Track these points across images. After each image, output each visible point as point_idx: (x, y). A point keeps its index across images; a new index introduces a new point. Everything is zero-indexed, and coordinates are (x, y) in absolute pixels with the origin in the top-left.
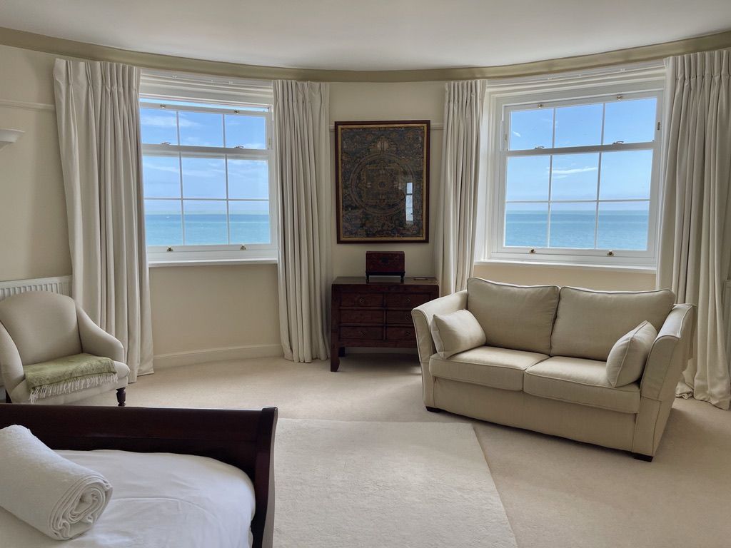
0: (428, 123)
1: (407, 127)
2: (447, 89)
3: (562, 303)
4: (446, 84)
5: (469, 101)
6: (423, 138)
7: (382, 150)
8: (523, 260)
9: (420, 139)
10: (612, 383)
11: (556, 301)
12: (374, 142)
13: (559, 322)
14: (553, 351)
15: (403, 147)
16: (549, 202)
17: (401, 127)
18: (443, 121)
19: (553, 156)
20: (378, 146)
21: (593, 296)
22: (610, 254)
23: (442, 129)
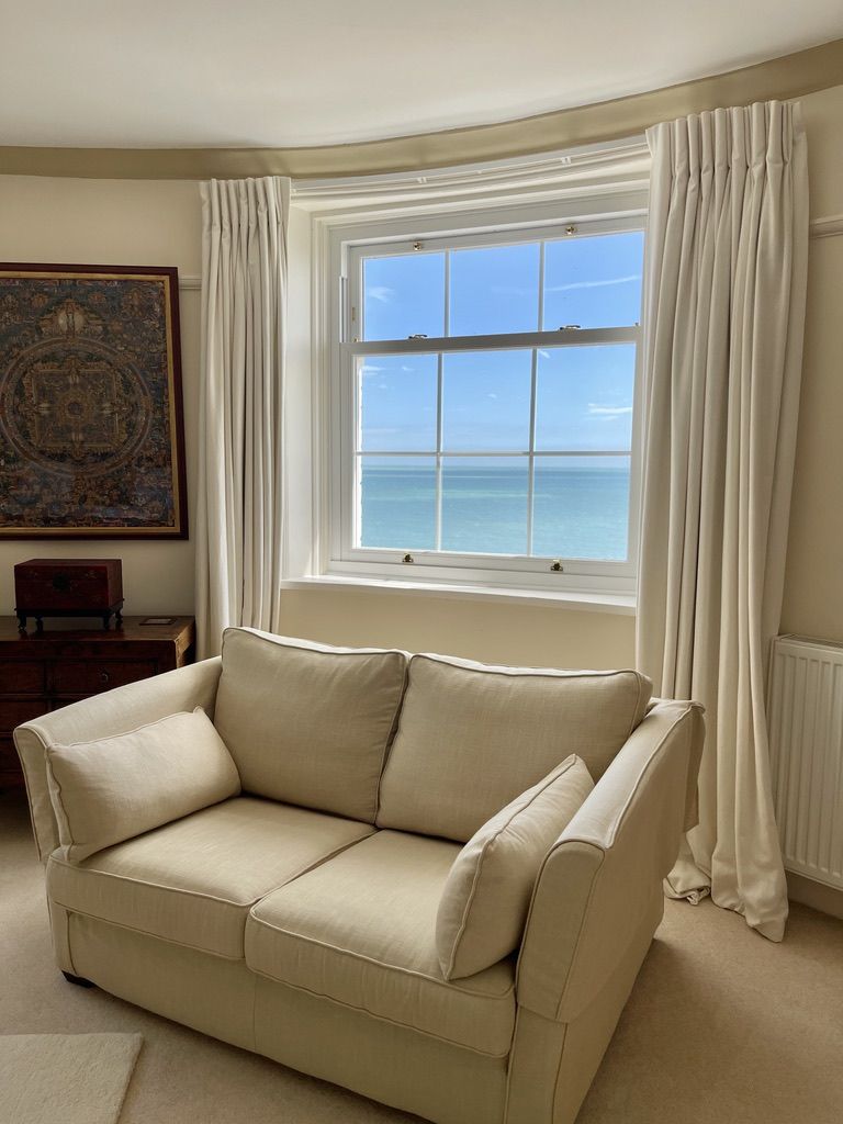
0: (172, 273)
1: (126, 281)
2: (204, 196)
3: (410, 695)
4: (203, 184)
5: (253, 226)
6: (163, 307)
7: (71, 331)
8: (388, 577)
9: (158, 309)
10: (443, 966)
11: (399, 688)
12: (50, 312)
13: (401, 742)
14: (382, 819)
15: (117, 327)
16: (437, 453)
17: (113, 281)
18: (200, 272)
19: (443, 355)
20: (61, 322)
21: (475, 679)
22: (557, 567)
23: (198, 288)
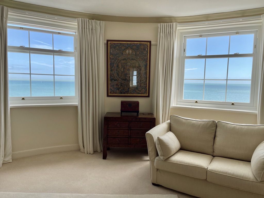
0: (150, 42)
1: (141, 44)
2: (159, 26)
3: (218, 129)
4: (159, 24)
5: (169, 33)
6: (148, 49)
8: (192, 106)
9: (146, 49)
10: (258, 179)
11: (215, 128)
12: (125, 50)
13: (218, 139)
14: (215, 154)
15: (138, 53)
16: (204, 79)
17: (138, 44)
18: (157, 42)
19: (206, 59)
20: (127, 52)
21: (234, 126)
22: (233, 104)
23: (157, 45)
